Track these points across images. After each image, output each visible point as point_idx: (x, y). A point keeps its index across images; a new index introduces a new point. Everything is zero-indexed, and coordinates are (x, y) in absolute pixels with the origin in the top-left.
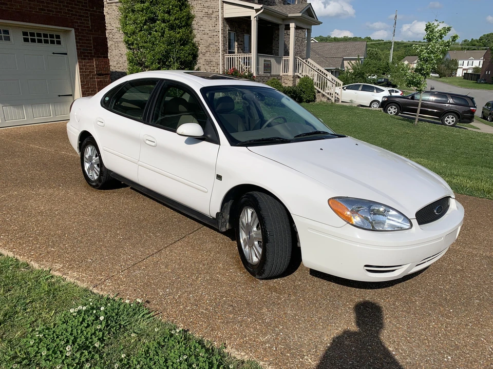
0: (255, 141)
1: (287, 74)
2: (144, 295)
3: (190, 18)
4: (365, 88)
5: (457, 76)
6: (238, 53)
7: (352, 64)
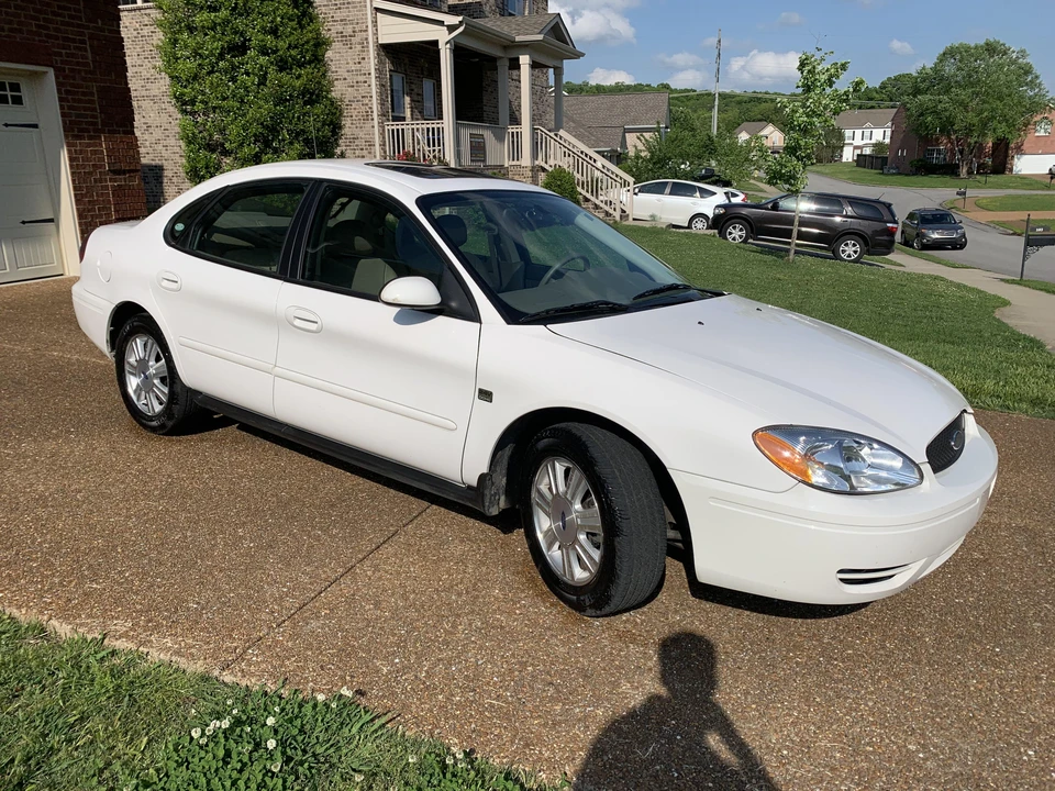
0: (557, 310)
1: (518, 163)
2: (348, 678)
3: (320, 44)
4: (678, 190)
5: (844, 160)
6: (412, 119)
7: (646, 140)
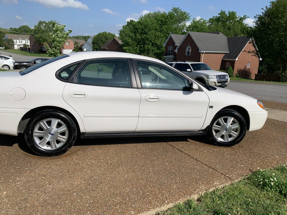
5: (15, 49)
